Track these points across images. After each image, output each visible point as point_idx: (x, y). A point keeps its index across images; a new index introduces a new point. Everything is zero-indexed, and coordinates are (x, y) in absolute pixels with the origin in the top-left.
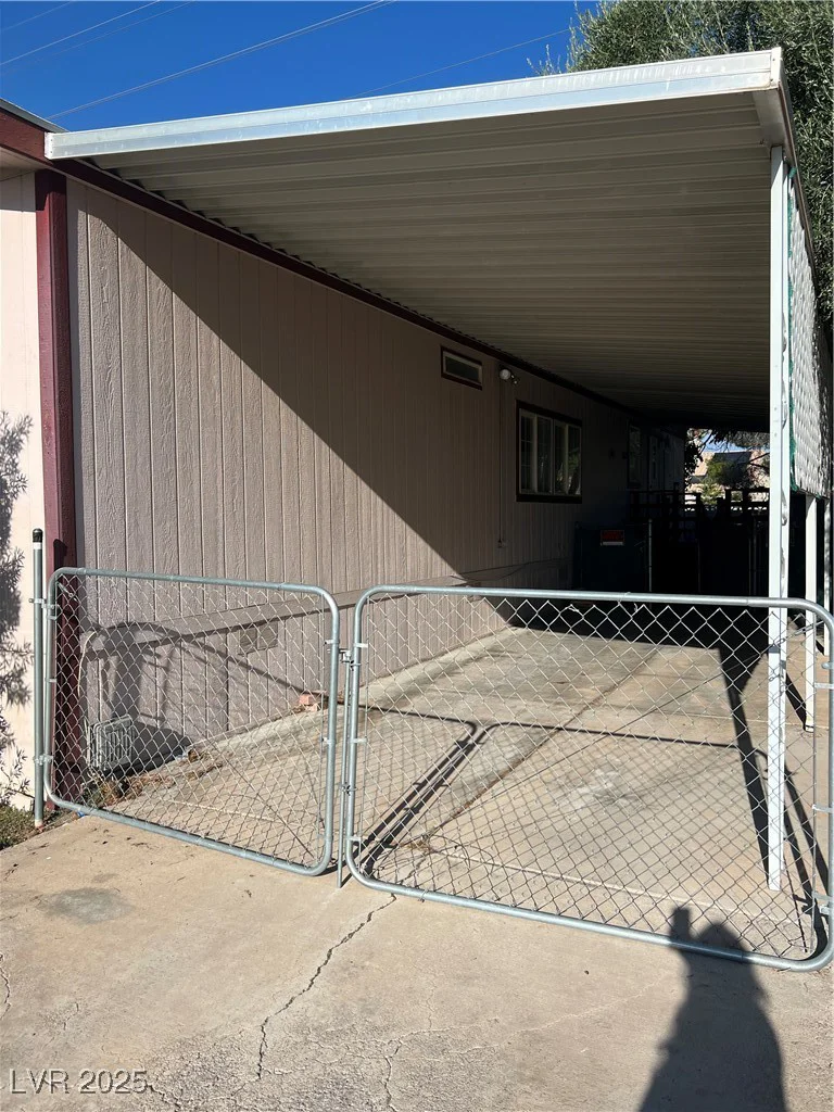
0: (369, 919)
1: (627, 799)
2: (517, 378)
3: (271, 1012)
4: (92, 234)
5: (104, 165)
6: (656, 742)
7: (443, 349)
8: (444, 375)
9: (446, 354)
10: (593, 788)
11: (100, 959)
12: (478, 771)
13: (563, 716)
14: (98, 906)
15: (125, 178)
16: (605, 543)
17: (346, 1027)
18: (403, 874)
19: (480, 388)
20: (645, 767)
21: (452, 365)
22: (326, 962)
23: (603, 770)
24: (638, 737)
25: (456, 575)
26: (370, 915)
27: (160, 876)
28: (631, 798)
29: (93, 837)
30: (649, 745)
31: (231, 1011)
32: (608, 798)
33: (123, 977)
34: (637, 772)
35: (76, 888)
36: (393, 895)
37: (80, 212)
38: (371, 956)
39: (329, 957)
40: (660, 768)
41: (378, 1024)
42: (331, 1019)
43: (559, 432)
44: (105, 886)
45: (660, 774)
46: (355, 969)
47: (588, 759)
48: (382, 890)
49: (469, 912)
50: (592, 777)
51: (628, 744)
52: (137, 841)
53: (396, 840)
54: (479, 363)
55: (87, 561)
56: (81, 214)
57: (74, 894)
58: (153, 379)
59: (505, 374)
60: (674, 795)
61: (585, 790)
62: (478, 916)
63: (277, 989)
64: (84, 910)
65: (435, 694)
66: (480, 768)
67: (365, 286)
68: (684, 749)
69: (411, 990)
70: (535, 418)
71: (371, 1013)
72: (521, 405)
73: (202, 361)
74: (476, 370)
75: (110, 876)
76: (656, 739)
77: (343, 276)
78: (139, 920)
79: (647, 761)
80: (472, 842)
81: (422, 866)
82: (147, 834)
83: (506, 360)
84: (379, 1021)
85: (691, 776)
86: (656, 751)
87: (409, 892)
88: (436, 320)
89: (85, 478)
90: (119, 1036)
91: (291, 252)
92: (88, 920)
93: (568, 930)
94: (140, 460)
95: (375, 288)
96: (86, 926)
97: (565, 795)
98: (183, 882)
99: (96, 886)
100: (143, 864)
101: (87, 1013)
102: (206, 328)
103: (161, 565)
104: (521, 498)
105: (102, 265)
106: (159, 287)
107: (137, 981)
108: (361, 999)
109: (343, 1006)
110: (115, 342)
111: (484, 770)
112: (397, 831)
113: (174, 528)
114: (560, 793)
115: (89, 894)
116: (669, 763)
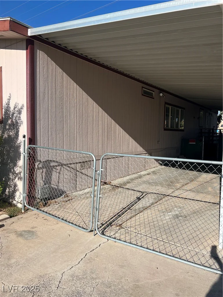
0: (100, 246)
1: (182, 217)
2: (165, 96)
3: (66, 270)
4: (41, 56)
5: (44, 37)
6: (194, 201)
7: (143, 87)
8: (142, 95)
9: (143, 89)
10: (172, 213)
11: (26, 250)
12: (141, 206)
13: (169, 192)
14: (30, 235)
15: (50, 40)
16: (190, 143)
17: (85, 277)
18: (112, 234)
19: (154, 98)
20: (190, 208)
21: (145, 92)
22: (85, 257)
23: (177, 208)
24: (189, 199)
25: (144, 151)
26: (100, 245)
27: (48, 229)
28: (183, 217)
29: (34, 216)
30: (192, 202)
31: (56, 268)
32: (177, 216)
33: (31, 256)
34: (187, 209)
35: (26, 230)
36: (108, 240)
37: (38, 50)
38: (97, 257)
39: (86, 256)
40: (194, 209)
41: (94, 277)
42: (81, 274)
43: (178, 111)
44: (34, 230)
45: (194, 210)
46: (92, 260)
47: (173, 205)
48: (105, 238)
49: (128, 246)
50: (173, 210)
51: (186, 201)
52: (45, 218)
53: (113, 224)
54: (154, 91)
55: (38, 144)
56: (38, 51)
57: (25, 231)
58: (57, 95)
59: (161, 95)
60: (196, 217)
61: (170, 213)
62: (130, 248)
63: (69, 264)
64: (26, 236)
65: (134, 183)
66: (142, 205)
67: (119, 70)
68: (202, 203)
69: (105, 268)
70: (170, 107)
71: (93, 273)
72: (166, 103)
73: (71, 90)
74: (153, 93)
75: (36, 227)
76: (195, 200)
77: (113, 67)
78: (39, 240)
79: (190, 206)
80: (134, 226)
81: (118, 232)
82: (48, 217)
83: (161, 90)
84: (94, 276)
85: (203, 212)
86: (194, 204)
87: (112, 239)
88: (140, 79)
89: (38, 122)
90: (25, 272)
91: (97, 60)
92: (26, 239)
93: (155, 255)
94: (53, 117)
95: (122, 70)
96: (26, 241)
97: (164, 215)
98: (54, 231)
99: (31, 230)
100: (45, 225)
101: (19, 265)
102: (72, 82)
103: (59, 145)
104: (165, 130)
105: (44, 64)
106: (59, 70)
107: (34, 257)
108: (91, 269)
109: (85, 270)
110: (47, 85)
111: (143, 206)
112: (113, 221)
113: (62, 135)
114: (163, 214)
115: (29, 232)
116: (197, 207)
